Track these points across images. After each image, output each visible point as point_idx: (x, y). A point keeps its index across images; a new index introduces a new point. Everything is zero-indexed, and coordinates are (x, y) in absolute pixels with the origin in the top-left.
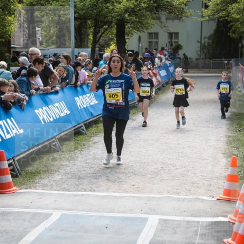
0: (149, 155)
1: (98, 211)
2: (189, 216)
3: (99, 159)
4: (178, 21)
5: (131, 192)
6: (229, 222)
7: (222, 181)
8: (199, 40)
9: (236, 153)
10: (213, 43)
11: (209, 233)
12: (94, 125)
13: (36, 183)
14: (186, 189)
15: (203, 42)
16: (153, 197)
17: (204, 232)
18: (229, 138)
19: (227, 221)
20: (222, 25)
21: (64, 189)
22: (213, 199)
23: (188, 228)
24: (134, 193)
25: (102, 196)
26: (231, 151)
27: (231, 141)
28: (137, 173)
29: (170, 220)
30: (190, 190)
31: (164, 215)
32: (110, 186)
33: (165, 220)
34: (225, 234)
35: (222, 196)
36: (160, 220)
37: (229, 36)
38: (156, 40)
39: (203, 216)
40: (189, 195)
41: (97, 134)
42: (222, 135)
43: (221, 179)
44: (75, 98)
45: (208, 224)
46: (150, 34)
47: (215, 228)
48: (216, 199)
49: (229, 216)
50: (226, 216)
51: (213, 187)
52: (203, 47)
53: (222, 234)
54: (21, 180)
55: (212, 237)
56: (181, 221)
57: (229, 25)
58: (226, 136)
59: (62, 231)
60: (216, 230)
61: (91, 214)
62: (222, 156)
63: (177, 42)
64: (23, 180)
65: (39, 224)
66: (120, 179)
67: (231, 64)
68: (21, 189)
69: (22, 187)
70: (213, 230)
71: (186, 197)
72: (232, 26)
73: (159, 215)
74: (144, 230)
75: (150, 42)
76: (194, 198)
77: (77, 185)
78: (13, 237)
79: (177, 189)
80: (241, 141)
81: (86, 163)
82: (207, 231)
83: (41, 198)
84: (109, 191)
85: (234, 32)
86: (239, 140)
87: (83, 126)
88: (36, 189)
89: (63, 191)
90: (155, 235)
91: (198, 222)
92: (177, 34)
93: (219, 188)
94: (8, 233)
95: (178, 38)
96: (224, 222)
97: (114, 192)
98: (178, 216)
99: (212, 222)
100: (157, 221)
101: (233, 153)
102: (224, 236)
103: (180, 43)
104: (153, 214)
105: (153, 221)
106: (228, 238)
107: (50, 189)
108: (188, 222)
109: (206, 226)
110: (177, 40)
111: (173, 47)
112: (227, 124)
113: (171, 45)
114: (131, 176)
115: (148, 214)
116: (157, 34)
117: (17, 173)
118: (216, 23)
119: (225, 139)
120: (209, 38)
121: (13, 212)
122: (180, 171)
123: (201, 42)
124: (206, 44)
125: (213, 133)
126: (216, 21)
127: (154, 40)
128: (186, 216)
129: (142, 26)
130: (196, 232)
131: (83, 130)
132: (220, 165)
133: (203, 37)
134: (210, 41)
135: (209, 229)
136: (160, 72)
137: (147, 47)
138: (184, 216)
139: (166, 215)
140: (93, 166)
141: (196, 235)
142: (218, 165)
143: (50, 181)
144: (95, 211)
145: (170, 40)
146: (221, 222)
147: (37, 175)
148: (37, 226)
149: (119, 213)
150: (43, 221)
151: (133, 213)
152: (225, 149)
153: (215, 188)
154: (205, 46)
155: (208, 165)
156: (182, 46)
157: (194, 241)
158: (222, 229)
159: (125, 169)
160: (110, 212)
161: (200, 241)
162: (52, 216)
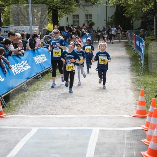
0: (85, 92)
1: (60, 126)
2: (117, 127)
3: (54, 95)
4: (91, 7)
5: (78, 114)
6: (143, 130)
7: (133, 106)
8: (105, 19)
9: (139, 88)
10: (114, 21)
11: (131, 137)
12: (46, 75)
13: (17, 111)
14: (112, 111)
15: (108, 20)
16: (93, 117)
17: (129, 136)
18: (133, 80)
19: (141, 129)
20: (119, 9)
21: (36, 114)
22: (130, 117)
23: (118, 134)
24: (80, 115)
25: (61, 117)
26: (135, 87)
27: (134, 82)
28: (80, 103)
29: (106, 130)
30: (115, 112)
31: (102, 127)
32: (64, 111)
33: (103, 130)
34: (142, 137)
35: (135, 114)
36: (100, 130)
37: (124, 16)
38: (78, 20)
39: (126, 127)
40: (115, 115)
41: (49, 80)
42: (128, 78)
43: (133, 104)
44: (34, 57)
45: (130, 131)
46: (74, 16)
47: (134, 134)
48: (132, 116)
49: (142, 126)
50: (140, 126)
51: (129, 109)
52: (108, 24)
53: (140, 137)
54: (7, 109)
55: (134, 139)
56: (113, 130)
57: (124, 9)
58: (131, 78)
59: (40, 139)
60: (136, 135)
61: (56, 128)
62: (130, 90)
63: (91, 21)
64: (8, 109)
65: (25, 136)
66: (70, 107)
67: (127, 33)
68: (8, 115)
69: (9, 113)
70: (134, 135)
71: (114, 116)
72: (126, 10)
73: (98, 127)
74: (91, 137)
75: (74, 21)
76: (119, 116)
77: (43, 111)
78: (11, 144)
79: (107, 112)
80: (140, 81)
81: (46, 98)
82: (130, 136)
83: (23, 120)
84: (65, 114)
85: (127, 13)
86: (139, 81)
87: (40, 75)
88: (18, 115)
89: (35, 115)
90: (99, 139)
91: (124, 131)
92: (91, 16)
93: (132, 110)
94: (6, 141)
95: (91, 18)
96: (139, 130)
97: (68, 114)
98: (110, 127)
99: (132, 130)
100: (98, 131)
101: (137, 88)
102: (141, 138)
103: (93, 21)
104: (95, 127)
105: (96, 131)
106: (143, 139)
107: (27, 114)
108: (117, 131)
109: (129, 133)
110: (91, 20)
111: (89, 24)
112: (130, 71)
113: (88, 22)
114: (76, 105)
115: (91, 127)
116: (78, 16)
117: (4, 105)
118: (116, 8)
119: (131, 80)
120: (111, 18)
121: (7, 129)
122: (106, 101)
123: (106, 21)
124: (110, 22)
125: (122, 77)
126: (116, 6)
127: (76, 20)
128: (116, 127)
129: (69, 11)
130: (123, 136)
131: (40, 77)
132: (130, 96)
133: (108, 17)
134: (112, 19)
135: (131, 134)
136: (83, 40)
137: (72, 24)
138: (114, 127)
139: (103, 127)
140: (51, 99)
141: (124, 138)
142: (129, 96)
143: (25, 109)
144: (58, 126)
145: (87, 20)
146: (137, 130)
147: (16, 106)
148: (24, 137)
149: (74, 127)
150: (27, 134)
151: (82, 127)
152: (131, 86)
153: (130, 110)
154: (109, 23)
155: (123, 96)
156: (94, 23)
157: (123, 142)
158: (139, 134)
159: (71, 101)
160: (68, 127)
161: (127, 142)
162: (32, 130)
